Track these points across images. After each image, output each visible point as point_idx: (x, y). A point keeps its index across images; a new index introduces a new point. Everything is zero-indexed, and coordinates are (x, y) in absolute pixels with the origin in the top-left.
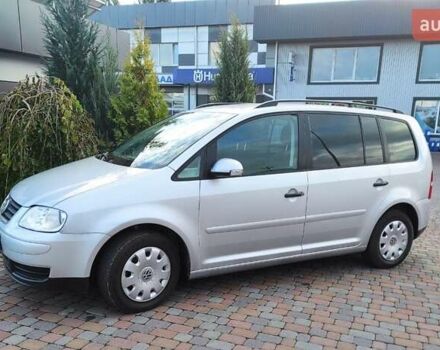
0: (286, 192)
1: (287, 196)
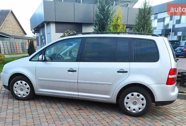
0: (69, 70)
1: (69, 71)
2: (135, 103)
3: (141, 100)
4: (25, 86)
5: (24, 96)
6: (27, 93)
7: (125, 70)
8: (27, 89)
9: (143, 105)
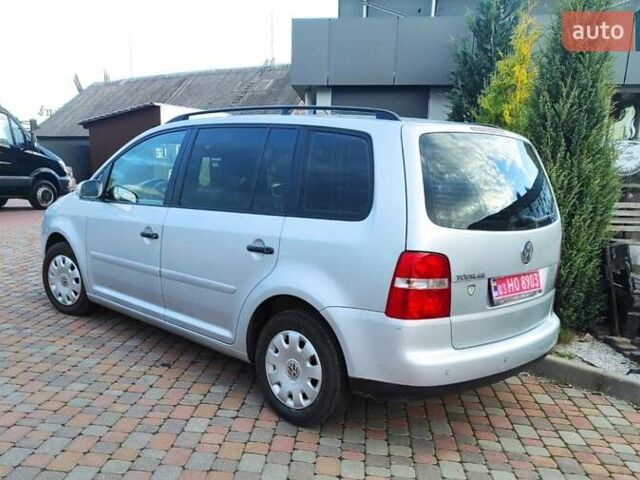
0: (143, 230)
1: (143, 235)
2: (293, 372)
3: (309, 365)
4: (70, 271)
5: (69, 303)
6: (76, 293)
7: (268, 244)
8: (74, 282)
9: (314, 382)
